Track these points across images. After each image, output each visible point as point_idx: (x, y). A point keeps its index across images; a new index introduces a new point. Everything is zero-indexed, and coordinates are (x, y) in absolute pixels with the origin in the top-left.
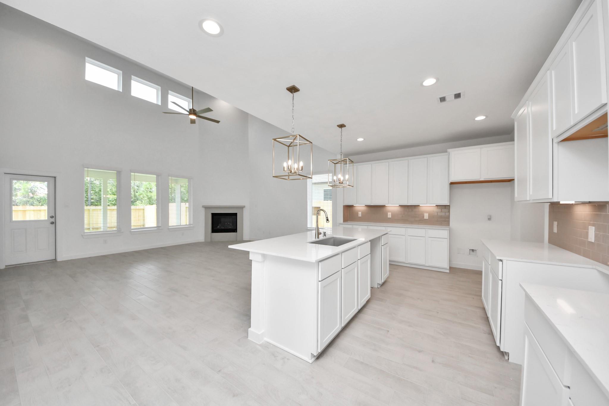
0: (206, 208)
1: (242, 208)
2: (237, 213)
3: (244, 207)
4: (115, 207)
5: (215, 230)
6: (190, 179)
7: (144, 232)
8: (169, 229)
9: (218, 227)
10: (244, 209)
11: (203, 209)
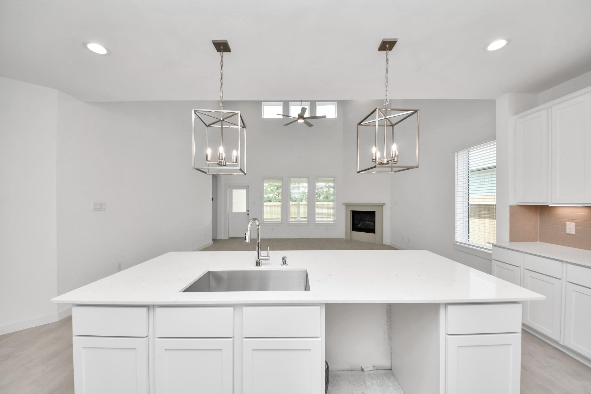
0: (347, 205)
1: (381, 206)
2: (375, 212)
3: (384, 204)
4: (280, 203)
5: (355, 228)
6: (335, 178)
7: (299, 224)
8: (315, 223)
9: (359, 225)
10: (384, 207)
11: (344, 206)
